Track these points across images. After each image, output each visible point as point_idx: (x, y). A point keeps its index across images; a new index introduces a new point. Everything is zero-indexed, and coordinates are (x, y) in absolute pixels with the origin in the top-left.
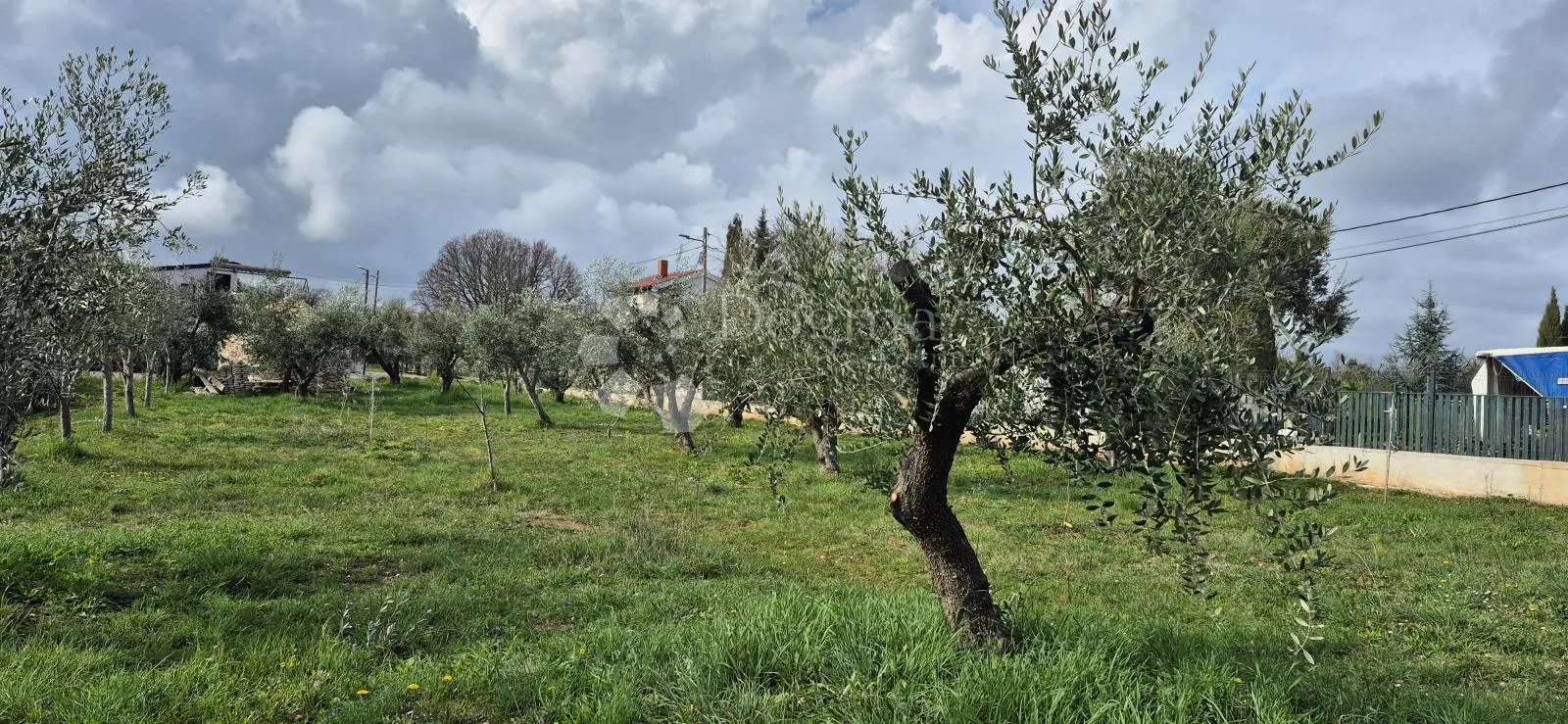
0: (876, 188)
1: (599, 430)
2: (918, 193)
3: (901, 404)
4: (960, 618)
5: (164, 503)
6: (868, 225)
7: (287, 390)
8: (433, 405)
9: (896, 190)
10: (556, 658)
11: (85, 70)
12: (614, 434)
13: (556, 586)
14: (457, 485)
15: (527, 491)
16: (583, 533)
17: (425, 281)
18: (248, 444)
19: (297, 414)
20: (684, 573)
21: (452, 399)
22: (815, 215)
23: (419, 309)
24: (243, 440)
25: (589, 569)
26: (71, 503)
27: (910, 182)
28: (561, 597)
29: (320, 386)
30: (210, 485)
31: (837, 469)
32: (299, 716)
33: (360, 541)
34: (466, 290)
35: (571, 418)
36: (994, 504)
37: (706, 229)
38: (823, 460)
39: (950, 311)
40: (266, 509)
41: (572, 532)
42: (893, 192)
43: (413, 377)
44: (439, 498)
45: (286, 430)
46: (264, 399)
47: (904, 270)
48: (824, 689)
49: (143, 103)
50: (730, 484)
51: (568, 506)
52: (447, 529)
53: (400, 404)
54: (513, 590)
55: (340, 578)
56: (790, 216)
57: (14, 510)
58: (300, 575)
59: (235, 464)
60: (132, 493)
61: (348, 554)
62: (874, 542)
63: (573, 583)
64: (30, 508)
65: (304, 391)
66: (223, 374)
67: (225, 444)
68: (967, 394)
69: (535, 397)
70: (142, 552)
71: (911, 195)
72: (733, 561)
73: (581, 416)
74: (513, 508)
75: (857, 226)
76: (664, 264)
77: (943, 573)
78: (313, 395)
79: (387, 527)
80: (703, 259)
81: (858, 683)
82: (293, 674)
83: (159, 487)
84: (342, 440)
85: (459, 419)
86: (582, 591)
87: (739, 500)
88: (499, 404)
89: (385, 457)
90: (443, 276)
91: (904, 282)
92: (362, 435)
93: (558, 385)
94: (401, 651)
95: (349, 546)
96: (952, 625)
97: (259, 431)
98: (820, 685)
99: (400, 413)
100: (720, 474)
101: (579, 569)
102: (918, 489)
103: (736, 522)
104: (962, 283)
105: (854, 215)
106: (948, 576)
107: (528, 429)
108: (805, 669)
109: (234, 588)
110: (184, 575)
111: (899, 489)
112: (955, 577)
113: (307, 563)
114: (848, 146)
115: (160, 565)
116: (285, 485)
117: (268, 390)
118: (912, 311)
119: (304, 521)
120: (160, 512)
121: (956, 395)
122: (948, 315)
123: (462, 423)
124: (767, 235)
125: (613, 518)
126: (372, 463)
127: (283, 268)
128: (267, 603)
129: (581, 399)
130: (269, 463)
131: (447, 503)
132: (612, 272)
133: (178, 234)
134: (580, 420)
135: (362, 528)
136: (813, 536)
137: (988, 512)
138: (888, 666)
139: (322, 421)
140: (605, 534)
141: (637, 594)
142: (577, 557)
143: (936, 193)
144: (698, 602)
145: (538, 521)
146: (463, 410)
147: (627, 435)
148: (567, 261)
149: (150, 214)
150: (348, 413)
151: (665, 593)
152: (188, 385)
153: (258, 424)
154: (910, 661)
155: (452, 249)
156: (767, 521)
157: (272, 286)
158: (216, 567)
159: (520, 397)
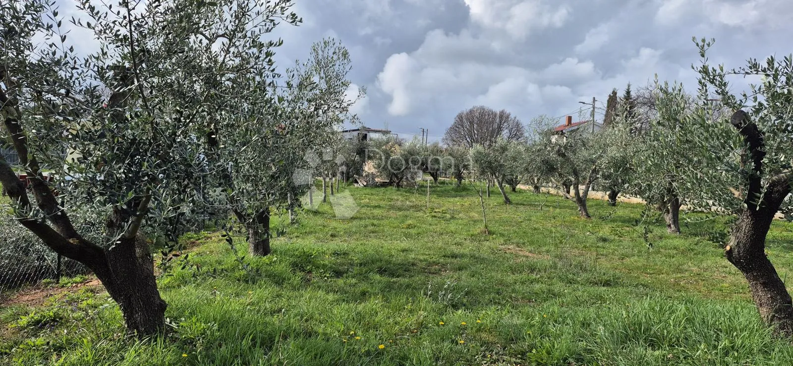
0: (722, 70)
1: (535, 206)
2: (751, 72)
3: (734, 194)
4: (772, 320)
5: (350, 234)
6: (716, 91)
7: (391, 185)
8: (453, 192)
9: (736, 71)
10: (528, 318)
11: (319, 48)
12: (544, 208)
13: (523, 283)
14: (469, 231)
15: (502, 235)
16: (535, 258)
17: (448, 133)
18: (377, 209)
19: (395, 195)
20: (591, 283)
21: (461, 190)
22: (678, 88)
23: (445, 146)
24: (375, 207)
25: (539, 276)
26: (316, 233)
27: (746, 66)
28: (526, 289)
29: (405, 183)
30: (366, 226)
31: (679, 230)
32: (416, 331)
33: (429, 254)
34: (467, 136)
35: (520, 200)
36: (787, 256)
37: (594, 98)
38: (669, 226)
39: (774, 140)
40: (389, 238)
41: (527, 257)
42: (735, 73)
43: (443, 179)
44: (462, 237)
45: (392, 203)
46: (383, 189)
47: (740, 118)
48: (683, 351)
49: (341, 60)
50: (612, 237)
51: (524, 244)
52: (467, 251)
53: (438, 192)
54: (501, 283)
55: (423, 271)
56: (661, 89)
57: (296, 234)
58: (407, 268)
59: (374, 218)
60: (337, 228)
61: (425, 260)
62: (705, 273)
63: (532, 282)
64: (301, 233)
65: (398, 186)
66: (366, 178)
67: (369, 208)
68: (781, 189)
69: (502, 189)
70: (344, 254)
71: (747, 73)
72: (619, 278)
73: (525, 199)
74: (497, 243)
75: (708, 93)
76: (570, 118)
77: (760, 293)
78: (403, 188)
79: (440, 249)
80: (593, 114)
81: (706, 350)
82: (411, 311)
83: (346, 226)
84: (417, 208)
85: (466, 199)
86: (537, 287)
87: (619, 246)
88: (485, 192)
89: (435, 217)
90: (456, 130)
91: (741, 124)
92: (424, 206)
93: (513, 183)
94: (455, 307)
95: (426, 257)
96: (766, 324)
97: (382, 203)
98: (682, 348)
99: (439, 196)
100: (605, 230)
101: (534, 276)
102: (745, 245)
103: (617, 258)
104: (782, 123)
105: (706, 86)
106: (764, 295)
107: (499, 205)
108: (671, 339)
109: (381, 271)
110: (361, 264)
111: (731, 244)
112: (769, 296)
113: (409, 263)
114: (703, 47)
115: (352, 259)
116: (395, 228)
117: (383, 185)
118: (746, 141)
119: (405, 244)
120: (348, 237)
121: (772, 189)
122: (772, 142)
123: (467, 201)
124: (631, 99)
125: (548, 251)
126: (430, 219)
127: (389, 130)
128: (395, 279)
129: (524, 190)
130: (386, 217)
131: (465, 239)
132: (543, 124)
133: (356, 117)
134: (525, 201)
135: (429, 248)
136: (666, 268)
137: (784, 260)
138: (724, 343)
139: (407, 199)
140: (546, 260)
141: (566, 291)
142: (532, 270)
143: (764, 71)
144: (601, 298)
145: (510, 251)
146: (467, 195)
147: (551, 209)
148: (517, 119)
149: (345, 109)
150: (417, 195)
151: (582, 292)
152: (352, 182)
153: (381, 200)
154: (739, 342)
155: (460, 117)
156: (636, 258)
157: (384, 138)
158: (373, 262)
159: (494, 189)
